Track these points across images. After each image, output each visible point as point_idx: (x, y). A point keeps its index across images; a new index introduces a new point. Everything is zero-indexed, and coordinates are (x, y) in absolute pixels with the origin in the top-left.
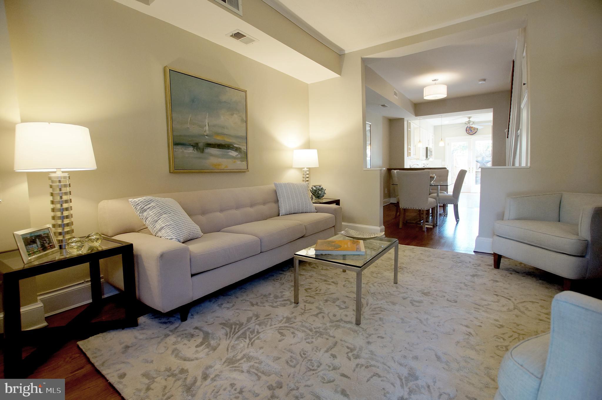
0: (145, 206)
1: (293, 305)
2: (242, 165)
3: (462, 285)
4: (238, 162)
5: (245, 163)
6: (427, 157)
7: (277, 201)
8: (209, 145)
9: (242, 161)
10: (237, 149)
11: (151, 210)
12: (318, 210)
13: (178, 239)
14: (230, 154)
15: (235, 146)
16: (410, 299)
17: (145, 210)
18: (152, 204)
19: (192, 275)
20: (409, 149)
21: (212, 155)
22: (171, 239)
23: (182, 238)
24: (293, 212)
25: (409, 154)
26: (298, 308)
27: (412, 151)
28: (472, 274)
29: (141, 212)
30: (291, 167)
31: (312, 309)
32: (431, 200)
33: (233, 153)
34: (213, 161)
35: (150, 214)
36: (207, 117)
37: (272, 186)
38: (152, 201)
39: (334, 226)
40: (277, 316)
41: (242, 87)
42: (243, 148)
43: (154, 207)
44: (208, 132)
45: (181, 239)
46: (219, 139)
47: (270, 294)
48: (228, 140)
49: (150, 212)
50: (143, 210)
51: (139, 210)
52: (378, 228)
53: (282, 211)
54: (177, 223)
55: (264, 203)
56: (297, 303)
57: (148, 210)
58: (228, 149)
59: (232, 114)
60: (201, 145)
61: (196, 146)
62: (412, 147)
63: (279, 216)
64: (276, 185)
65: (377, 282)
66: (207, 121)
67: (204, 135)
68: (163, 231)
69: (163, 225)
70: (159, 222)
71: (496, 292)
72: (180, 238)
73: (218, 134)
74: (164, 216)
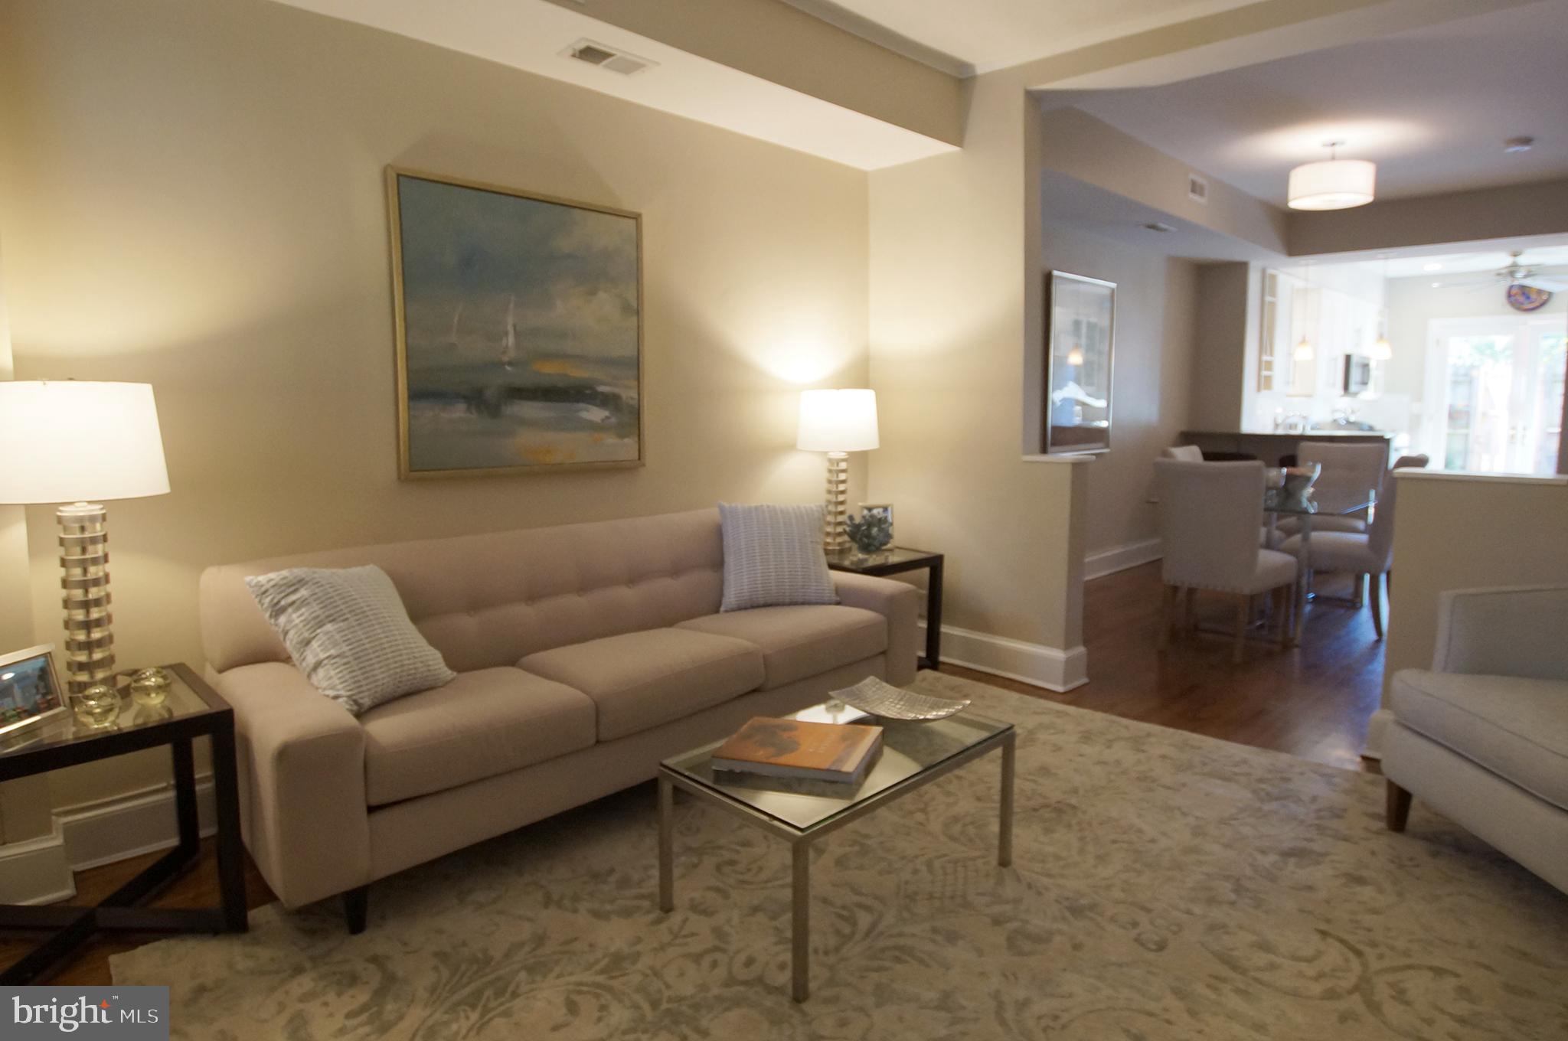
0: (283, 598)
1: (656, 914)
2: (623, 448)
3: (1225, 889)
4: (611, 440)
5: (630, 442)
6: (1346, 387)
7: (718, 563)
8: (519, 393)
9: (622, 436)
10: (607, 401)
11: (298, 609)
12: (843, 597)
13: (354, 697)
14: (585, 415)
15: (602, 389)
16: (1015, 925)
17: (283, 610)
18: (303, 592)
19: (371, 810)
20: (1264, 365)
21: (523, 422)
22: (336, 697)
23: (366, 694)
24: (761, 601)
25: (1264, 383)
26: (663, 926)
27: (1278, 374)
28: (1287, 845)
29: (274, 613)
30: (790, 447)
31: (697, 934)
32: (1269, 558)
33: (595, 414)
34: (527, 439)
35: (294, 622)
36: (512, 306)
37: (708, 514)
38: (302, 583)
39: (884, 653)
40: (591, 945)
41: (628, 206)
42: (628, 394)
43: (304, 602)
44: (512, 354)
45: (362, 698)
46: (550, 371)
47: (612, 871)
48: (579, 373)
49: (294, 616)
50: (278, 611)
51: (267, 609)
52: (1058, 655)
53: (730, 597)
54: (358, 649)
55: (675, 571)
56: (667, 907)
57: (290, 610)
58: (578, 401)
59: (593, 293)
60: (490, 394)
61: (475, 398)
62: (1279, 358)
63: (717, 611)
64: (722, 510)
65: (945, 855)
66: (510, 320)
67: (502, 364)
68: (321, 672)
69: (322, 656)
70: (315, 644)
71: (1328, 921)
72: (361, 695)
73: (548, 356)
74: (329, 627)
